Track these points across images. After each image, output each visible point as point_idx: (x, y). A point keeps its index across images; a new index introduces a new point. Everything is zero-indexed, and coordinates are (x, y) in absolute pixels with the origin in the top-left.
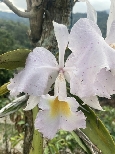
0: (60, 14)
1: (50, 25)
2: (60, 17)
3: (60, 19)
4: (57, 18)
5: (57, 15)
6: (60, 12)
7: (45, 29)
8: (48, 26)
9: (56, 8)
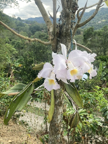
7: (58, 47)
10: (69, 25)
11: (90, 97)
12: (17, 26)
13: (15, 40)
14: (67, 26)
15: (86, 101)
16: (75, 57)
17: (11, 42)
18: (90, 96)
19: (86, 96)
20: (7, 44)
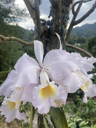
0: (56, 39)
1: (50, 47)
2: (56, 41)
3: (56, 42)
4: (54, 42)
5: (54, 40)
6: (56, 38)
7: (47, 50)
8: (49, 47)
9: (52, 35)
10: (58, 20)
11: (94, 106)
12: (30, 36)
13: (28, 48)
14: (56, 21)
15: (90, 109)
16: (54, 63)
17: (24, 49)
18: (94, 104)
19: (90, 104)
20: (20, 51)
